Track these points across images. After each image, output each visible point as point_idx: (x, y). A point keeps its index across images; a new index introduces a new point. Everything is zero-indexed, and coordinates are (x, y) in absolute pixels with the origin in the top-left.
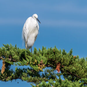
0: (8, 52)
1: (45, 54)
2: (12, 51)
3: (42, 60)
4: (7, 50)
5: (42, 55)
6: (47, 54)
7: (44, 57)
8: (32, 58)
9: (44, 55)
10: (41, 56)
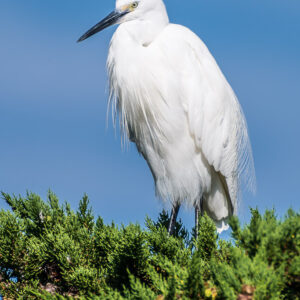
0: (36, 246)
1: (268, 248)
2: (62, 239)
3: (247, 282)
4: (30, 231)
5: (252, 254)
6: (283, 249)
7: (259, 265)
8: (185, 272)
9: (262, 250)
10: (246, 256)
